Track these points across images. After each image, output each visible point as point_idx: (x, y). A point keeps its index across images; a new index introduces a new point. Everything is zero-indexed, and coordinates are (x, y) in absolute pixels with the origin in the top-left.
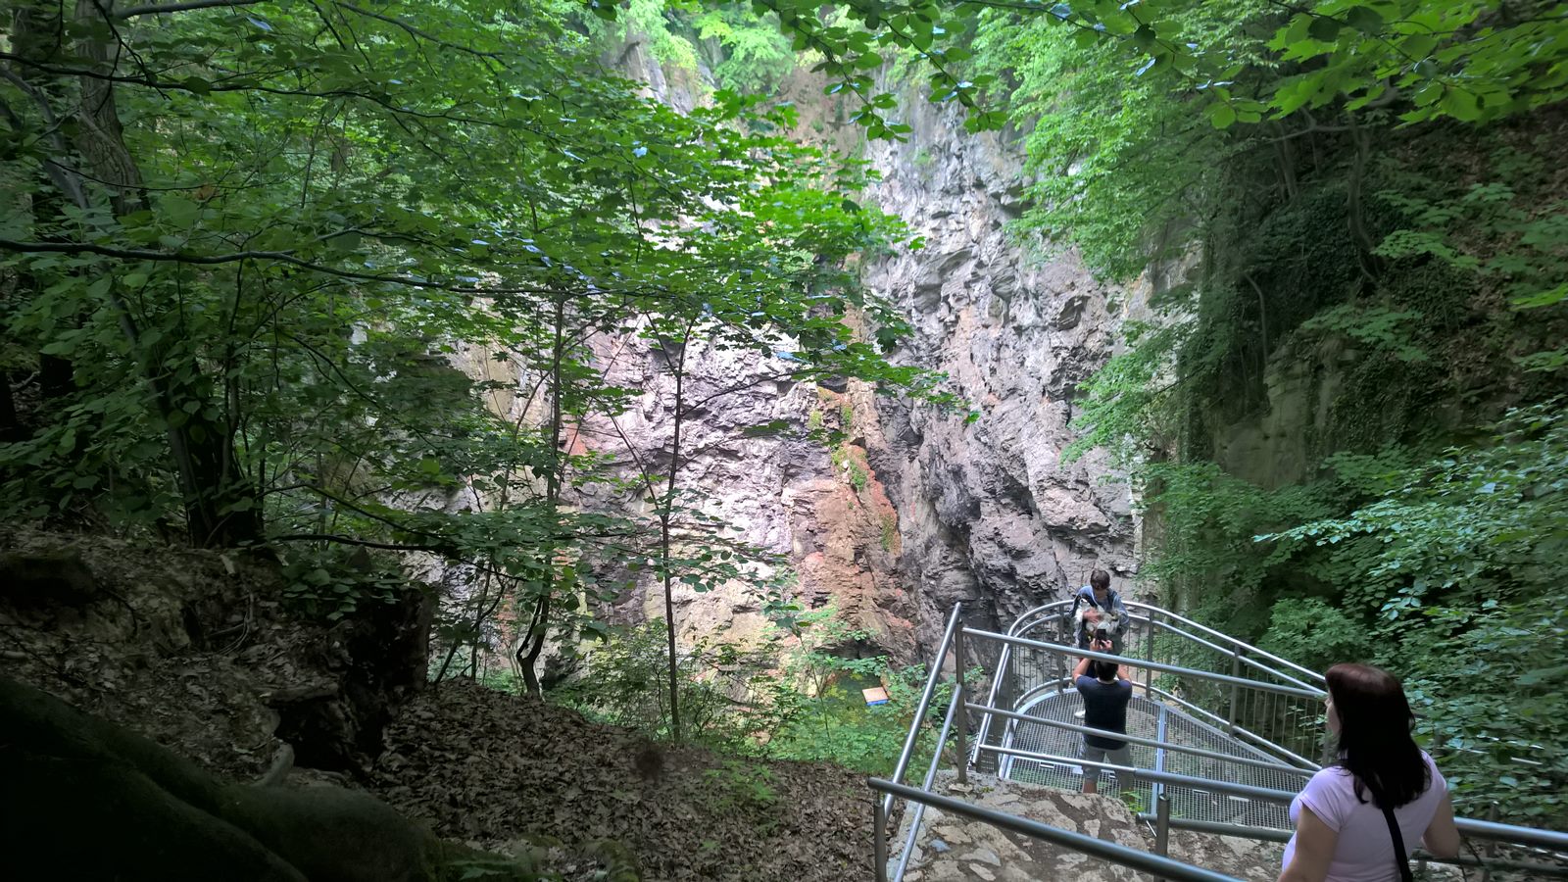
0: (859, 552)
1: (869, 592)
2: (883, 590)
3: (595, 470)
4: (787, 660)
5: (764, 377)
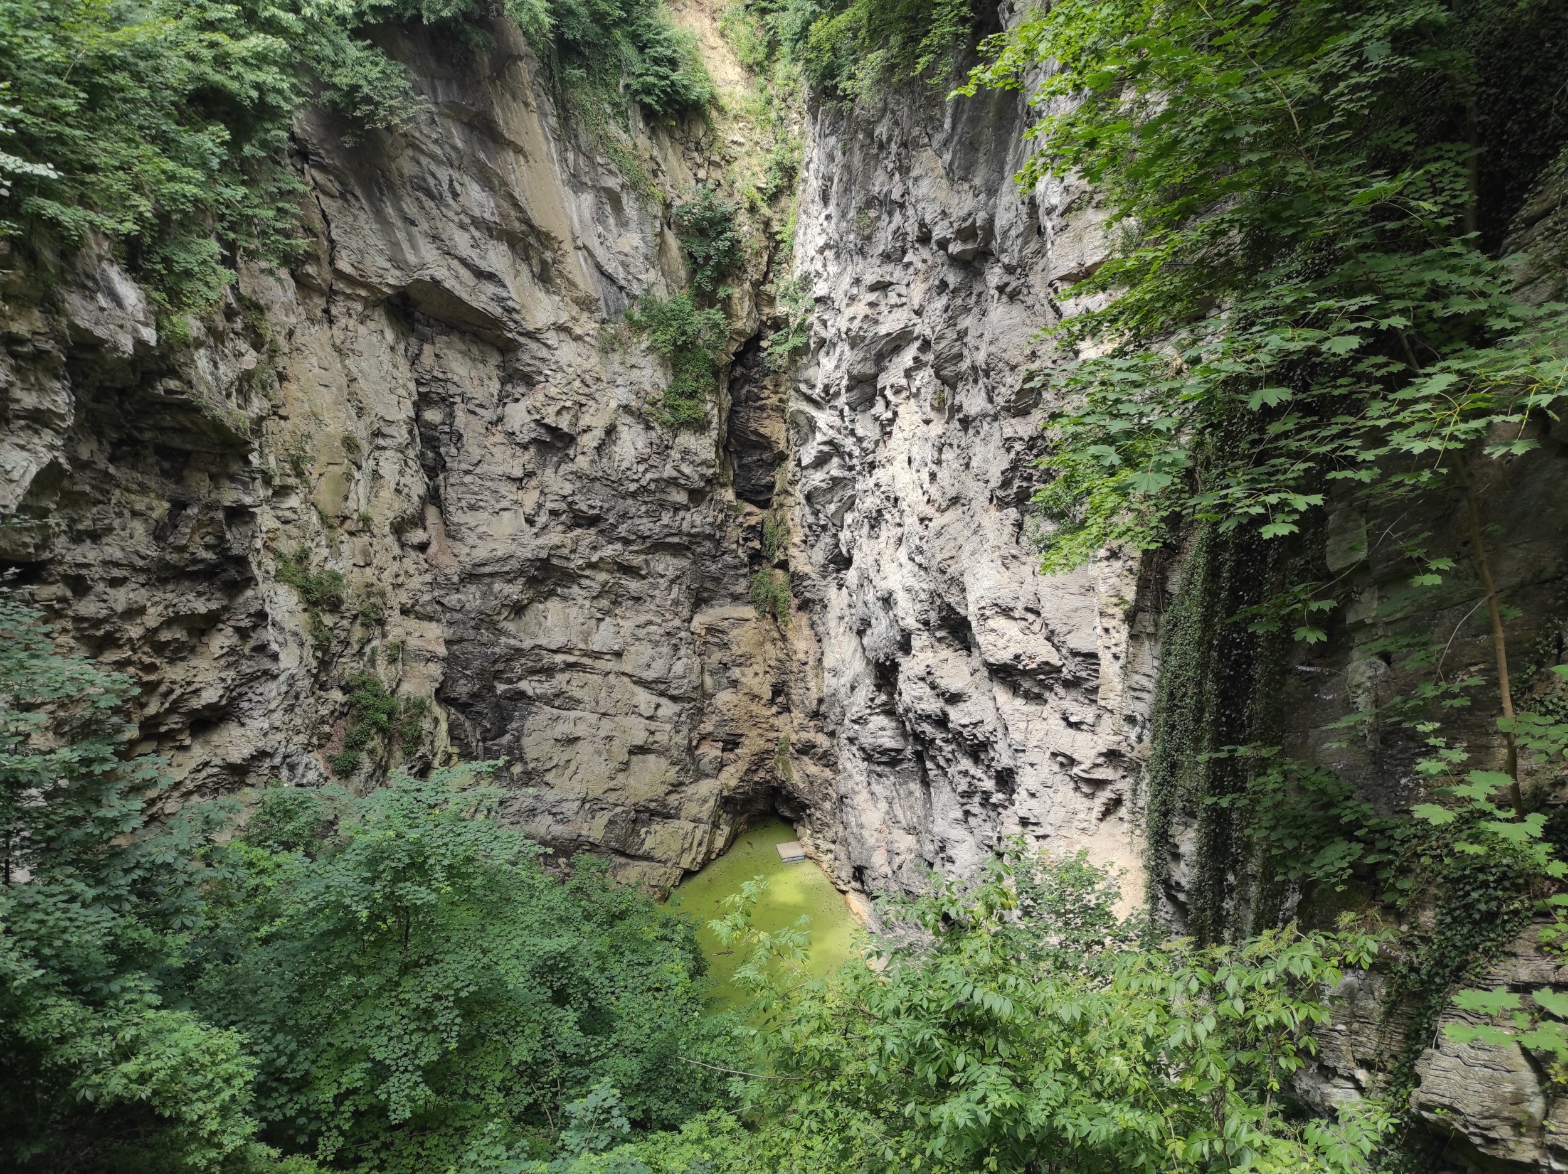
0: (777, 691)
1: (788, 735)
2: (802, 734)
3: (462, 580)
4: (692, 809)
5: (673, 482)
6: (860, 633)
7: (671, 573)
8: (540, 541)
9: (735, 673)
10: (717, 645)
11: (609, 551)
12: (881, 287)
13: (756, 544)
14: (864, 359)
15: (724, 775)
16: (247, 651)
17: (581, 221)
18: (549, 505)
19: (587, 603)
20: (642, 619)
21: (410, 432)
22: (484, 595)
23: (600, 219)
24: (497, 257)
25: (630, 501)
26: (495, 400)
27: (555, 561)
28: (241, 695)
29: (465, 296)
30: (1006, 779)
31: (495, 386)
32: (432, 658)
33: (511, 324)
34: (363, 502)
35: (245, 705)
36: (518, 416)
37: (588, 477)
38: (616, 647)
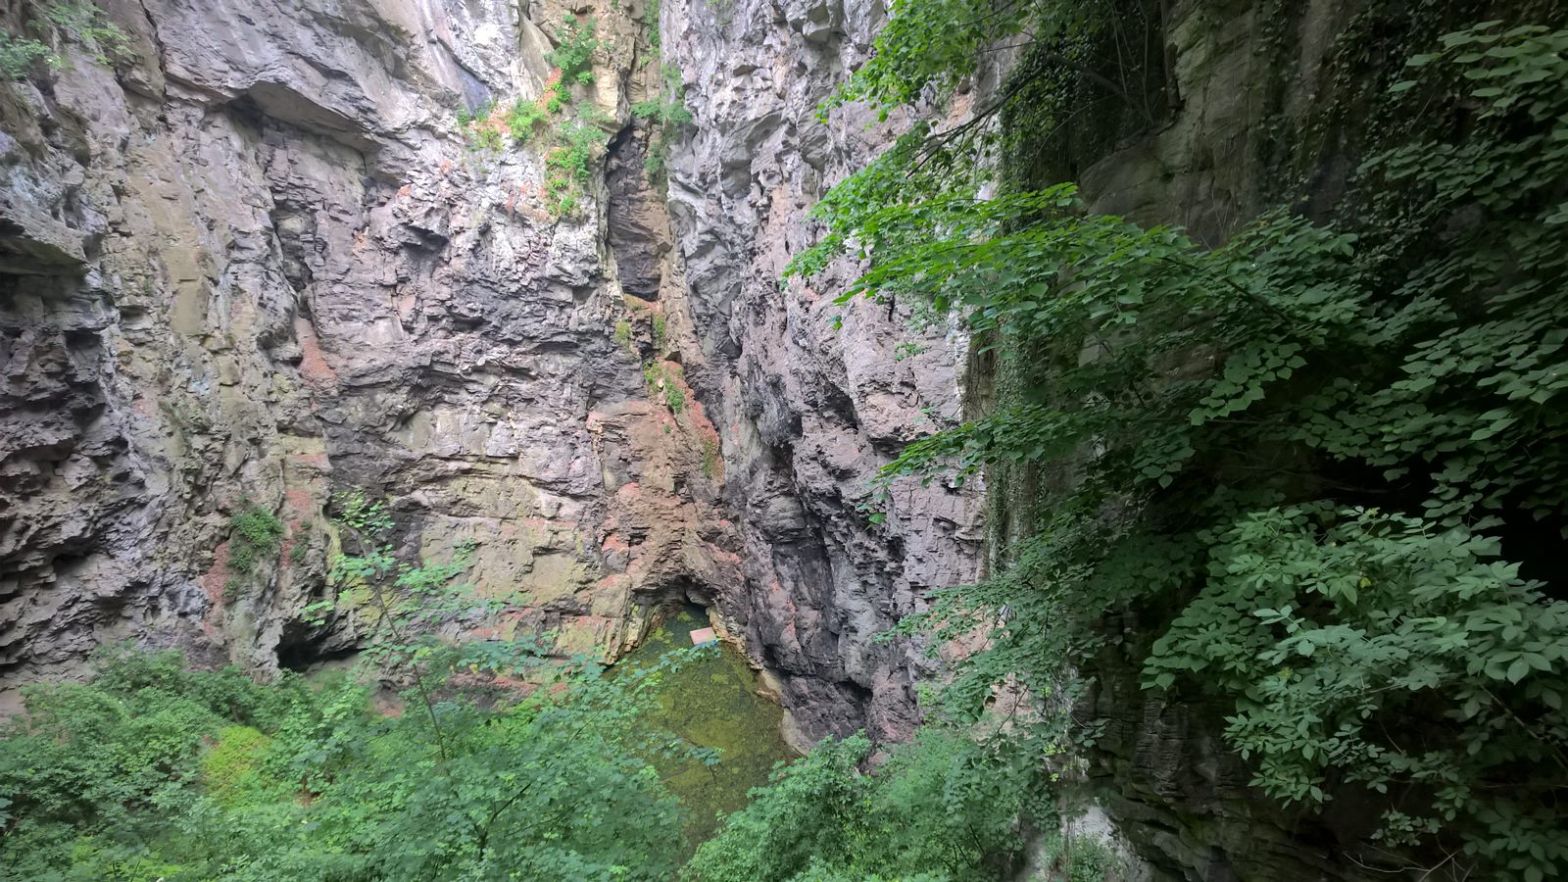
0: (679, 482)
1: (693, 525)
2: (707, 523)
3: (341, 393)
4: (601, 604)
5: (554, 280)
6: (754, 419)
7: (562, 372)
9: (634, 468)
10: (615, 441)
11: (495, 353)
12: (744, 71)
13: (646, 338)
14: (736, 146)
15: (633, 568)
16: (108, 480)
17: (433, 14)
18: (427, 311)
19: (477, 408)
20: (536, 421)
21: (269, 243)
22: (367, 407)
23: (454, 11)
24: (345, 55)
25: (513, 302)
26: (359, 204)
27: (438, 368)
28: (106, 526)
29: (314, 97)
30: (896, 547)
31: (358, 191)
32: (319, 474)
33: (370, 127)
34: (224, 318)
35: (113, 536)
36: (385, 220)
37: (465, 280)
38: (511, 451)
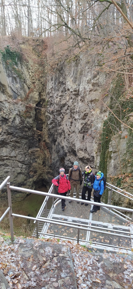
0: (44, 163)
1: (45, 170)
2: (48, 170)
4: (28, 184)
5: (25, 127)
6: (58, 153)
7: (25, 143)
8: (2, 137)
10: (33, 155)
11: (14, 139)
12: (62, 96)
13: (40, 138)
14: (59, 108)
15: (34, 178)
17: (9, 82)
18: (4, 131)
19: (10, 148)
20: (20, 151)
23: (13, 82)
25: (18, 130)
27: (4, 141)
37: (11, 126)
38: (15, 156)
